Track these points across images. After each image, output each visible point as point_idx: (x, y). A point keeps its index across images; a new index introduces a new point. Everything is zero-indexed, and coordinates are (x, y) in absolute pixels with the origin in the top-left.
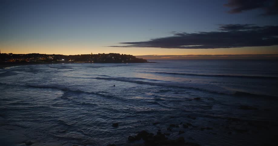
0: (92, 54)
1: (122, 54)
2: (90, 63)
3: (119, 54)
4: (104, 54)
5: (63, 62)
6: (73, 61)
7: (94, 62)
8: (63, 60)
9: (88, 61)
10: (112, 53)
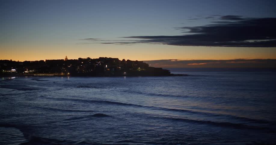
0: (66, 58)
1: (124, 60)
2: (63, 76)
3: (117, 60)
4: (89, 58)
5: (13, 74)
6: (31, 73)
7: (71, 76)
8: (14, 70)
9: (60, 72)
10: (104, 57)
